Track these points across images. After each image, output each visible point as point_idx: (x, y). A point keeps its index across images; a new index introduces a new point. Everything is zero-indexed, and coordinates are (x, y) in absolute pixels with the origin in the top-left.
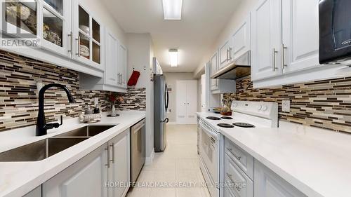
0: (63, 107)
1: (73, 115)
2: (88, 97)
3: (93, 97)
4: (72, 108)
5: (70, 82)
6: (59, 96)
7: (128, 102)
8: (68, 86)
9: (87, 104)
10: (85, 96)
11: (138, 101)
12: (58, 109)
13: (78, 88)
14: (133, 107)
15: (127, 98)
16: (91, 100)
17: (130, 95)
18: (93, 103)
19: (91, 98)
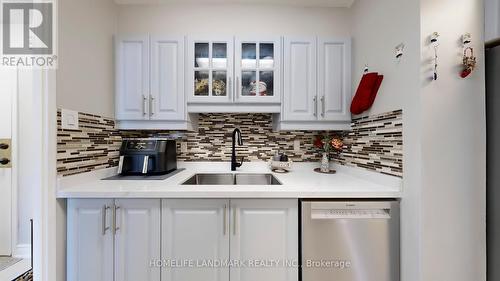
0: (255, 149)
1: (265, 159)
2: (284, 139)
3: (292, 140)
4: (264, 151)
5: (263, 125)
6: (252, 139)
7: (355, 149)
8: (261, 129)
9: (282, 148)
10: (279, 139)
11: (376, 147)
12: (251, 151)
13: (271, 131)
14: (365, 162)
15: (351, 140)
16: (289, 144)
17: (358, 134)
18: (292, 147)
19: (288, 141)
